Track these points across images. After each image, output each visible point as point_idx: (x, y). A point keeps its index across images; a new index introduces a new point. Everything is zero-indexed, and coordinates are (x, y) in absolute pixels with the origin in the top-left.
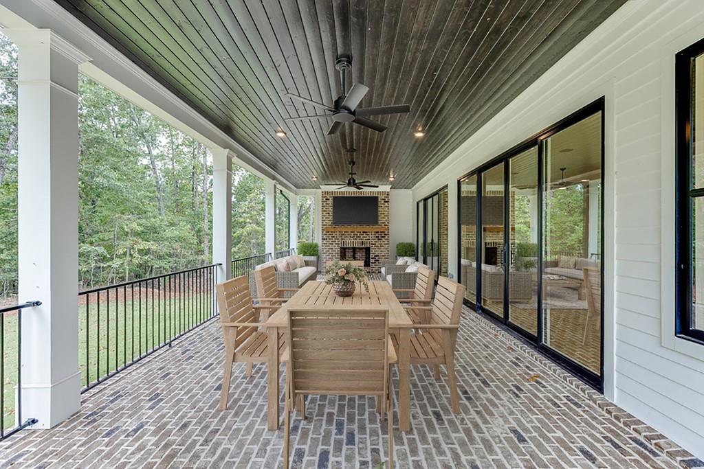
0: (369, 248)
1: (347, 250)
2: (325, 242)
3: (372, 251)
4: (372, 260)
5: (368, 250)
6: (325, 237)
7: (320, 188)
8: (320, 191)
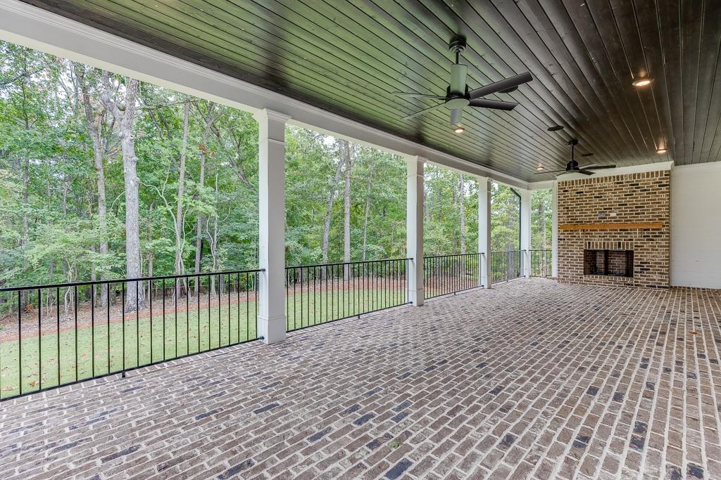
0: (632, 252)
1: (598, 254)
2: (562, 242)
3: (637, 256)
4: (635, 269)
5: (629, 254)
6: (562, 237)
7: (556, 179)
8: (556, 182)
